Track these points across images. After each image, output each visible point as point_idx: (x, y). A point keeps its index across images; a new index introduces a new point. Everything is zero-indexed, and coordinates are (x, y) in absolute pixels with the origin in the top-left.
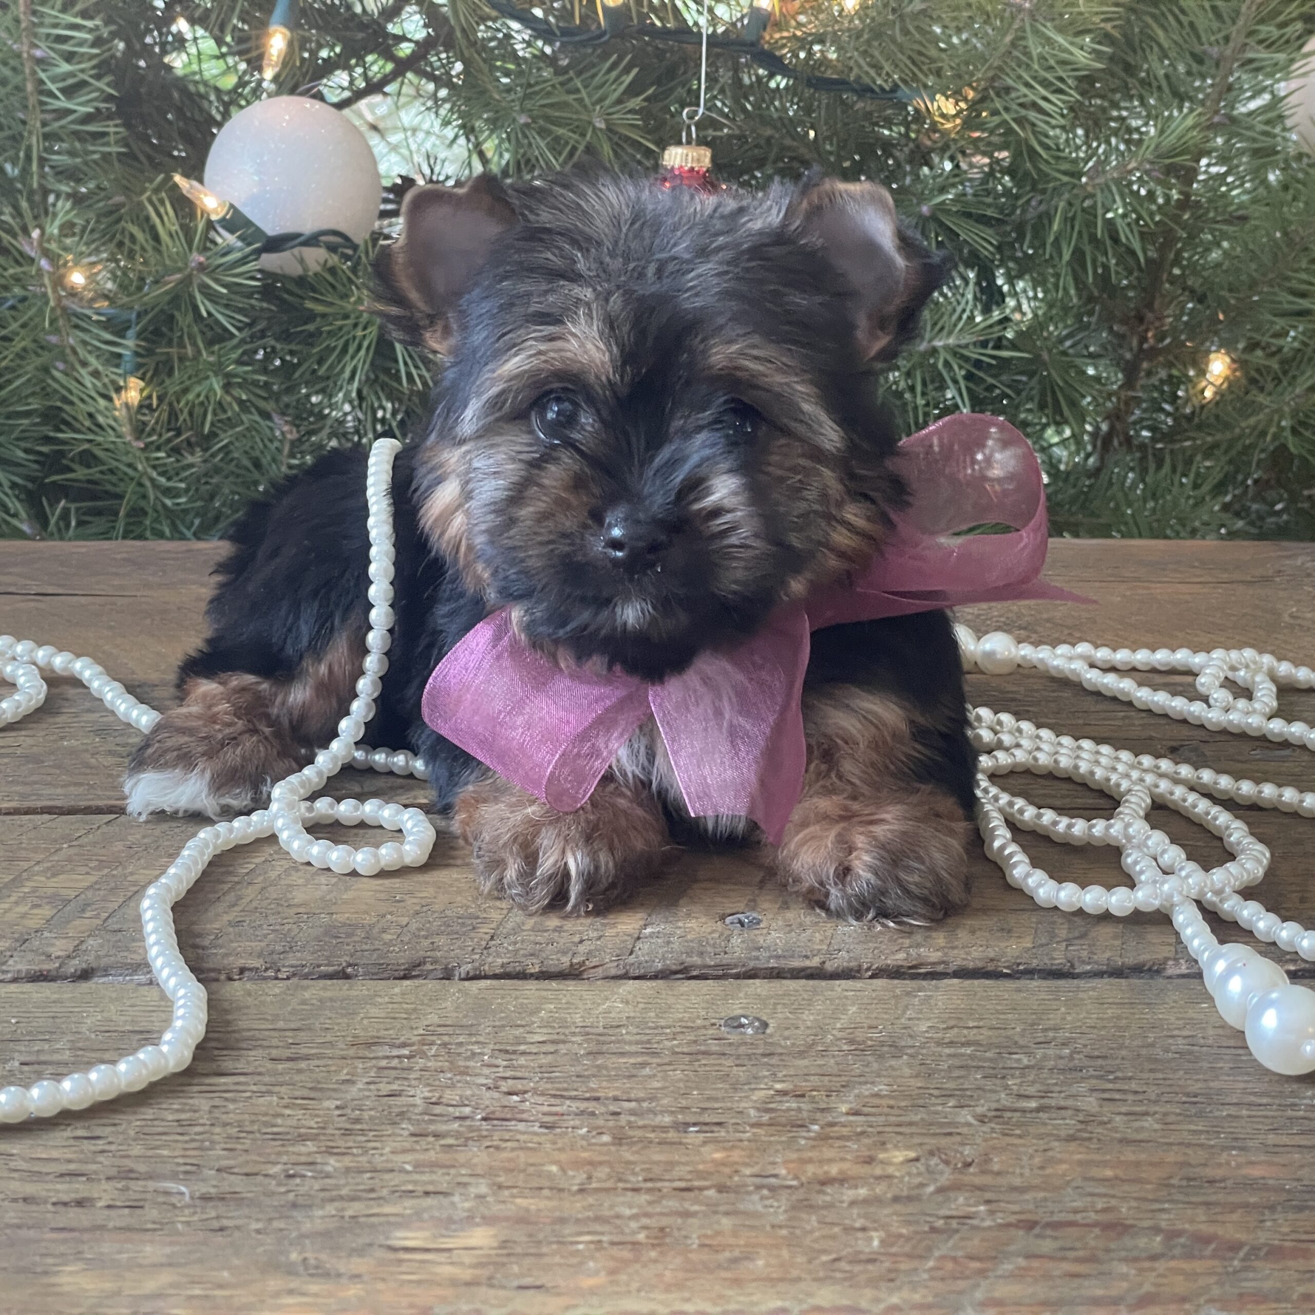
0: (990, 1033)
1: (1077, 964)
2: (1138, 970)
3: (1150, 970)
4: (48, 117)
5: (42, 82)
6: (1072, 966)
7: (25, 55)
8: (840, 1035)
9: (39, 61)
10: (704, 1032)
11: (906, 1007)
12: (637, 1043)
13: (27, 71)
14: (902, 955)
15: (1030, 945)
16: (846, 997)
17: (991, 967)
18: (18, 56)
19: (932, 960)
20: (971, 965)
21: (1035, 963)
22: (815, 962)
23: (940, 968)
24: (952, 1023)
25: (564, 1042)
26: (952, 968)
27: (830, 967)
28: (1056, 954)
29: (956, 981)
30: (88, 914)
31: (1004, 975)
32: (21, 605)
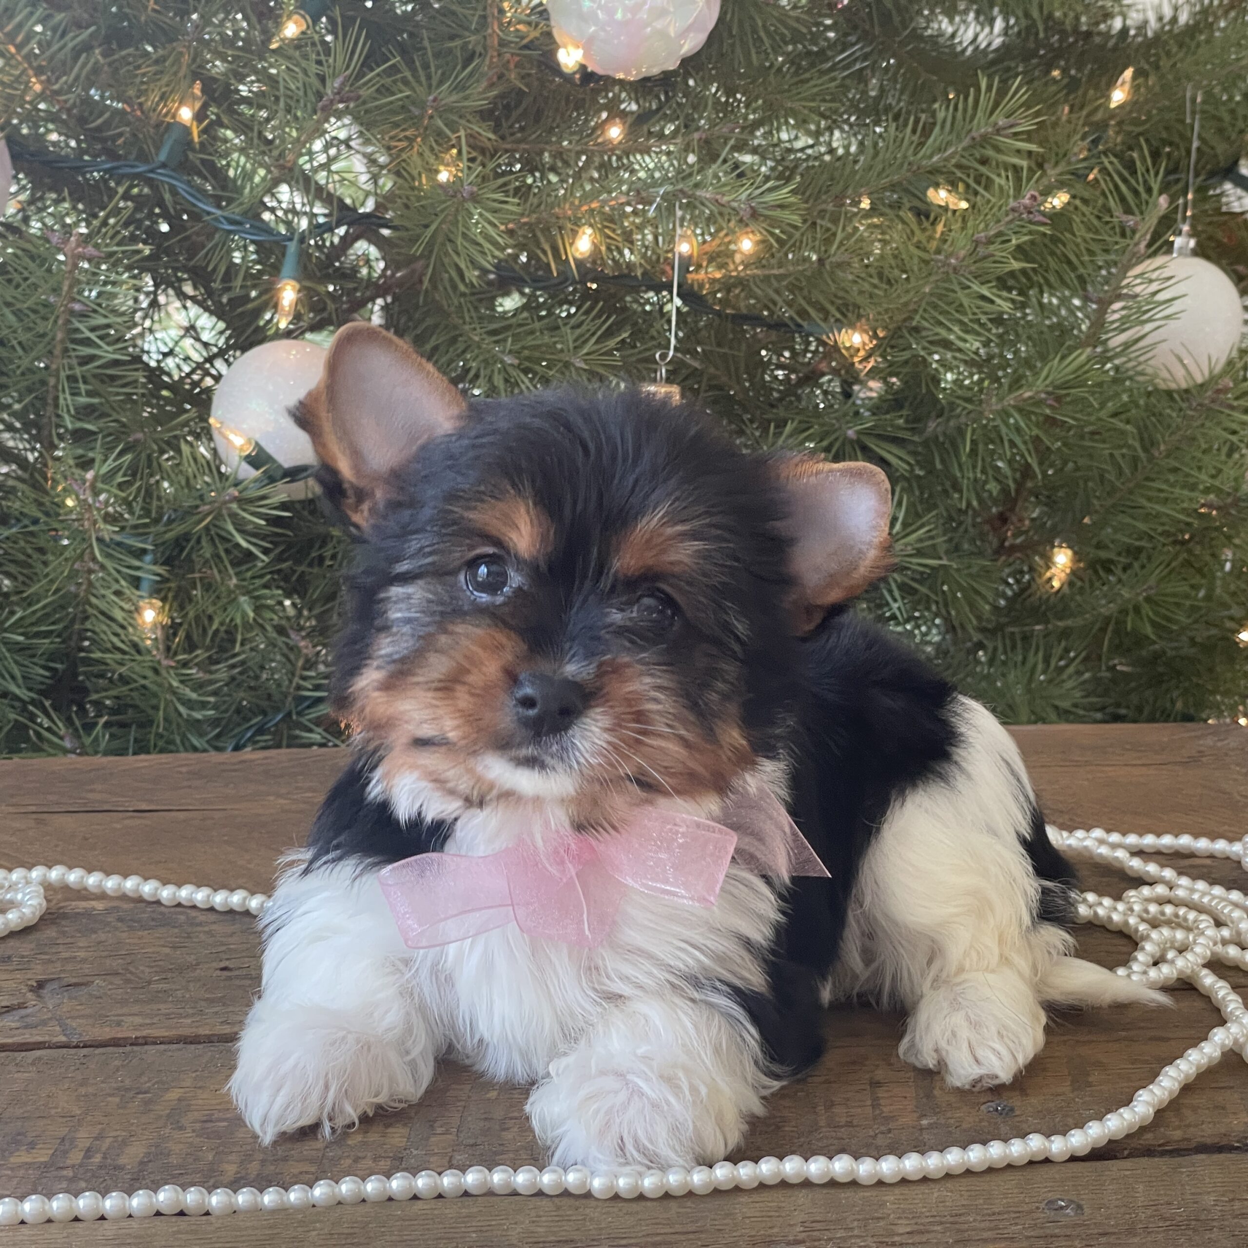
7: (62, 308)
8: (1149, 1212)
10: (1035, 1215)
12: (990, 1229)
13: (61, 321)
20: (1209, 1141)
23: (1183, 1145)
25: (928, 1232)
26: (1193, 1145)
30: (439, 1130)
31: (1237, 1148)
32: (127, 822)
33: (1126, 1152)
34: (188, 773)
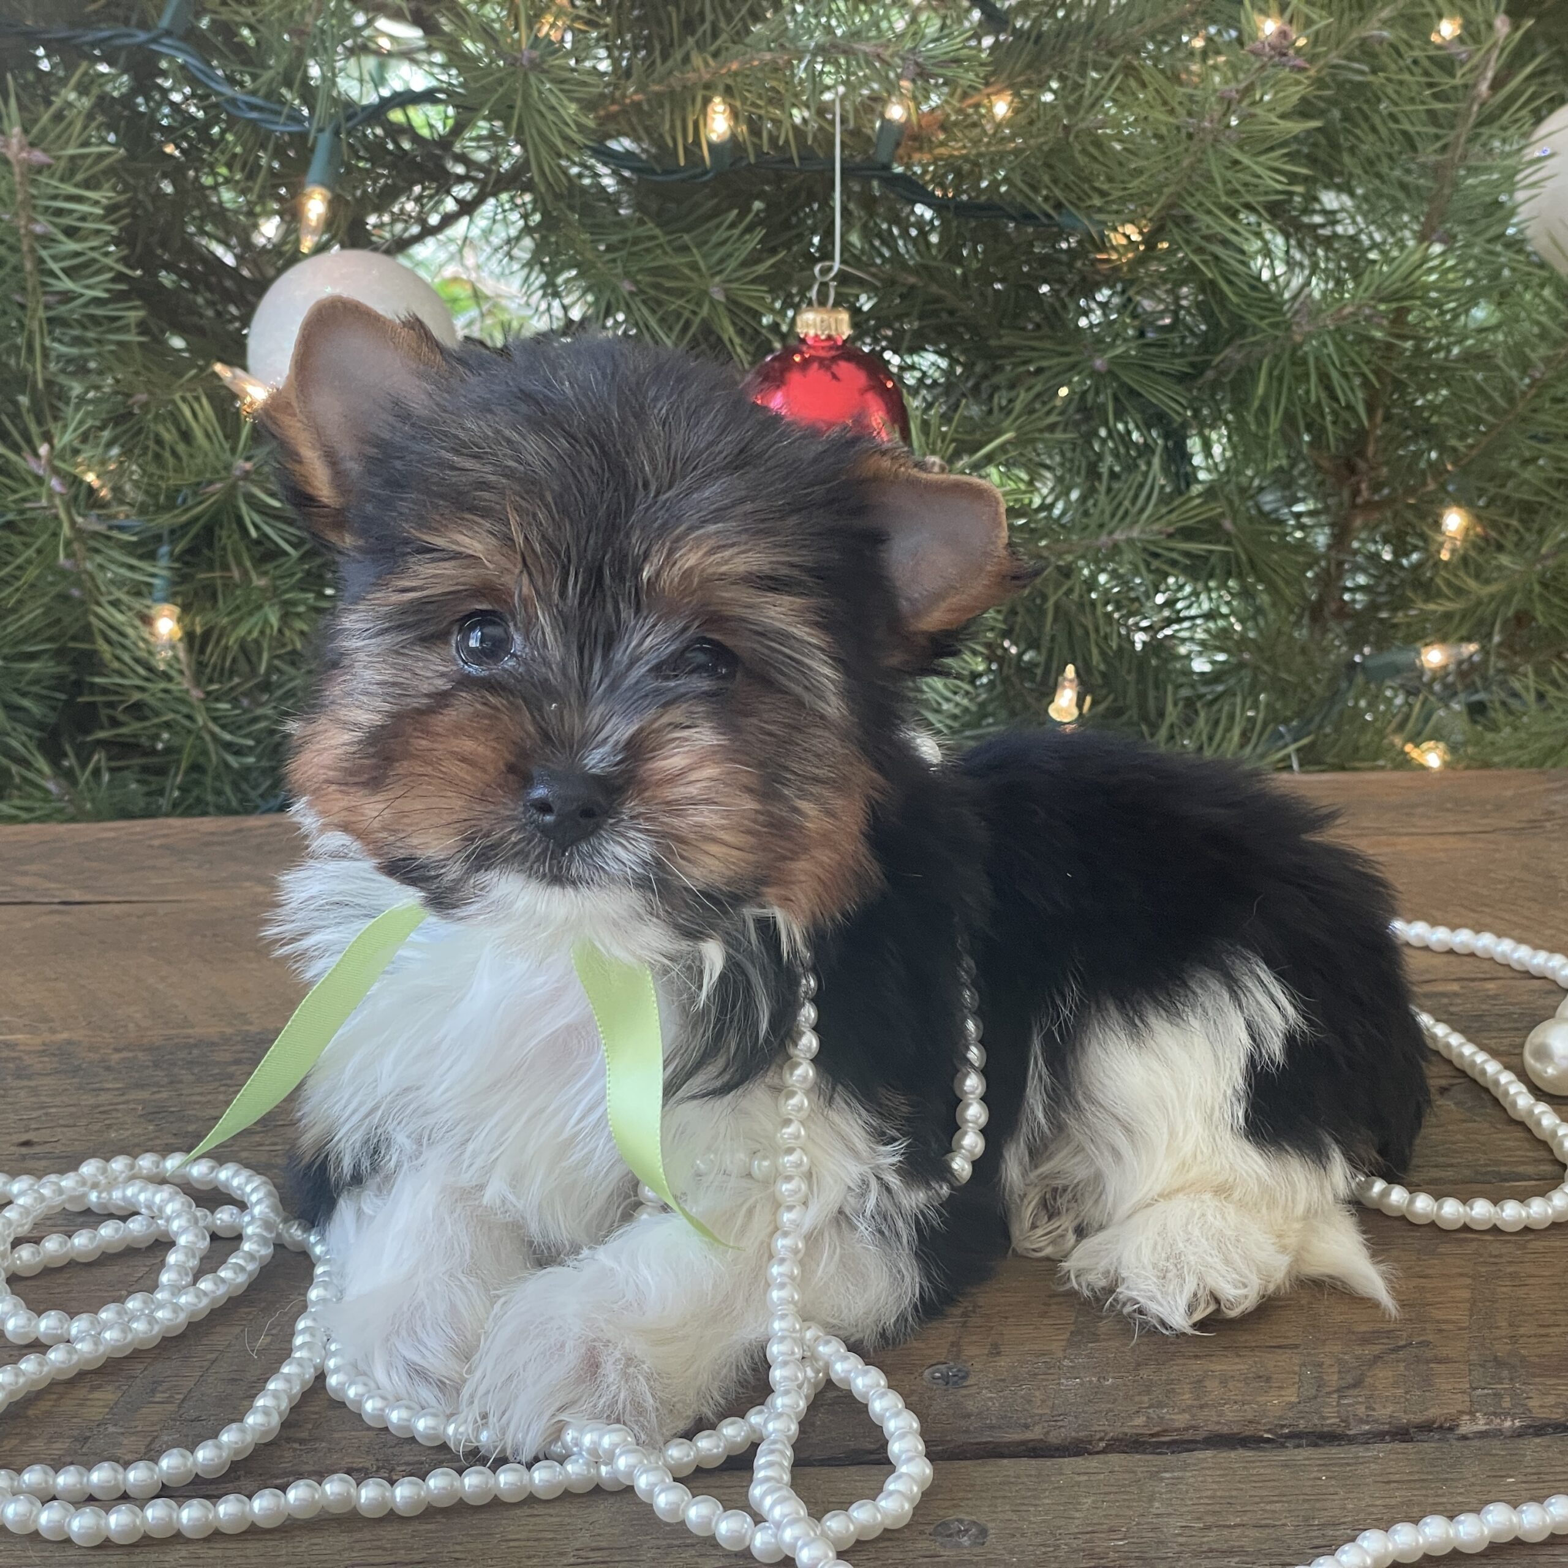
0: (1256, 1533)
1: (1353, 1423)
2: (1427, 1427)
3: (1441, 1427)
4: (51, 299)
5: (41, 261)
6: (1348, 1427)
7: (22, 231)
8: (1075, 1544)
9: (39, 238)
10: (911, 1545)
11: (1151, 1499)
13: (25, 248)
14: (1140, 1421)
15: (1294, 1399)
16: (1078, 1484)
17: (1249, 1431)
18: (14, 231)
19: (1177, 1425)
20: (1226, 1430)
21: (1302, 1424)
22: (1036, 1433)
23: (1188, 1436)
24: (1210, 1520)
26: (1201, 1435)
27: (1054, 1438)
28: (1327, 1411)
29: (1209, 1453)
30: (159, 1397)
31: (1268, 1441)
32: (43, 919)
33: (1102, 1444)
34: (161, 846)
